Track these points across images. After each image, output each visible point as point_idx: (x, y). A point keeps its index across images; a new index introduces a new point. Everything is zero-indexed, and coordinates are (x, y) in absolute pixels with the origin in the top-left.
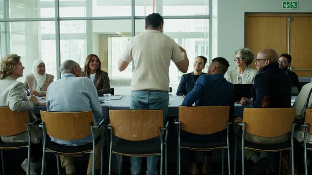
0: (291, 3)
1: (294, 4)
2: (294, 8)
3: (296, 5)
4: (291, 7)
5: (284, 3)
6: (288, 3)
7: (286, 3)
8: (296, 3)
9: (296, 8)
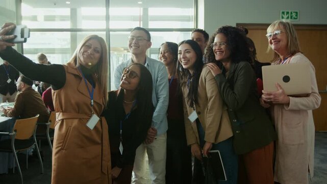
0: (291, 13)
1: (294, 15)
2: (294, 18)
3: (297, 16)
4: (291, 18)
5: (283, 13)
6: (288, 13)
7: (285, 13)
8: (297, 13)
9: (297, 18)
